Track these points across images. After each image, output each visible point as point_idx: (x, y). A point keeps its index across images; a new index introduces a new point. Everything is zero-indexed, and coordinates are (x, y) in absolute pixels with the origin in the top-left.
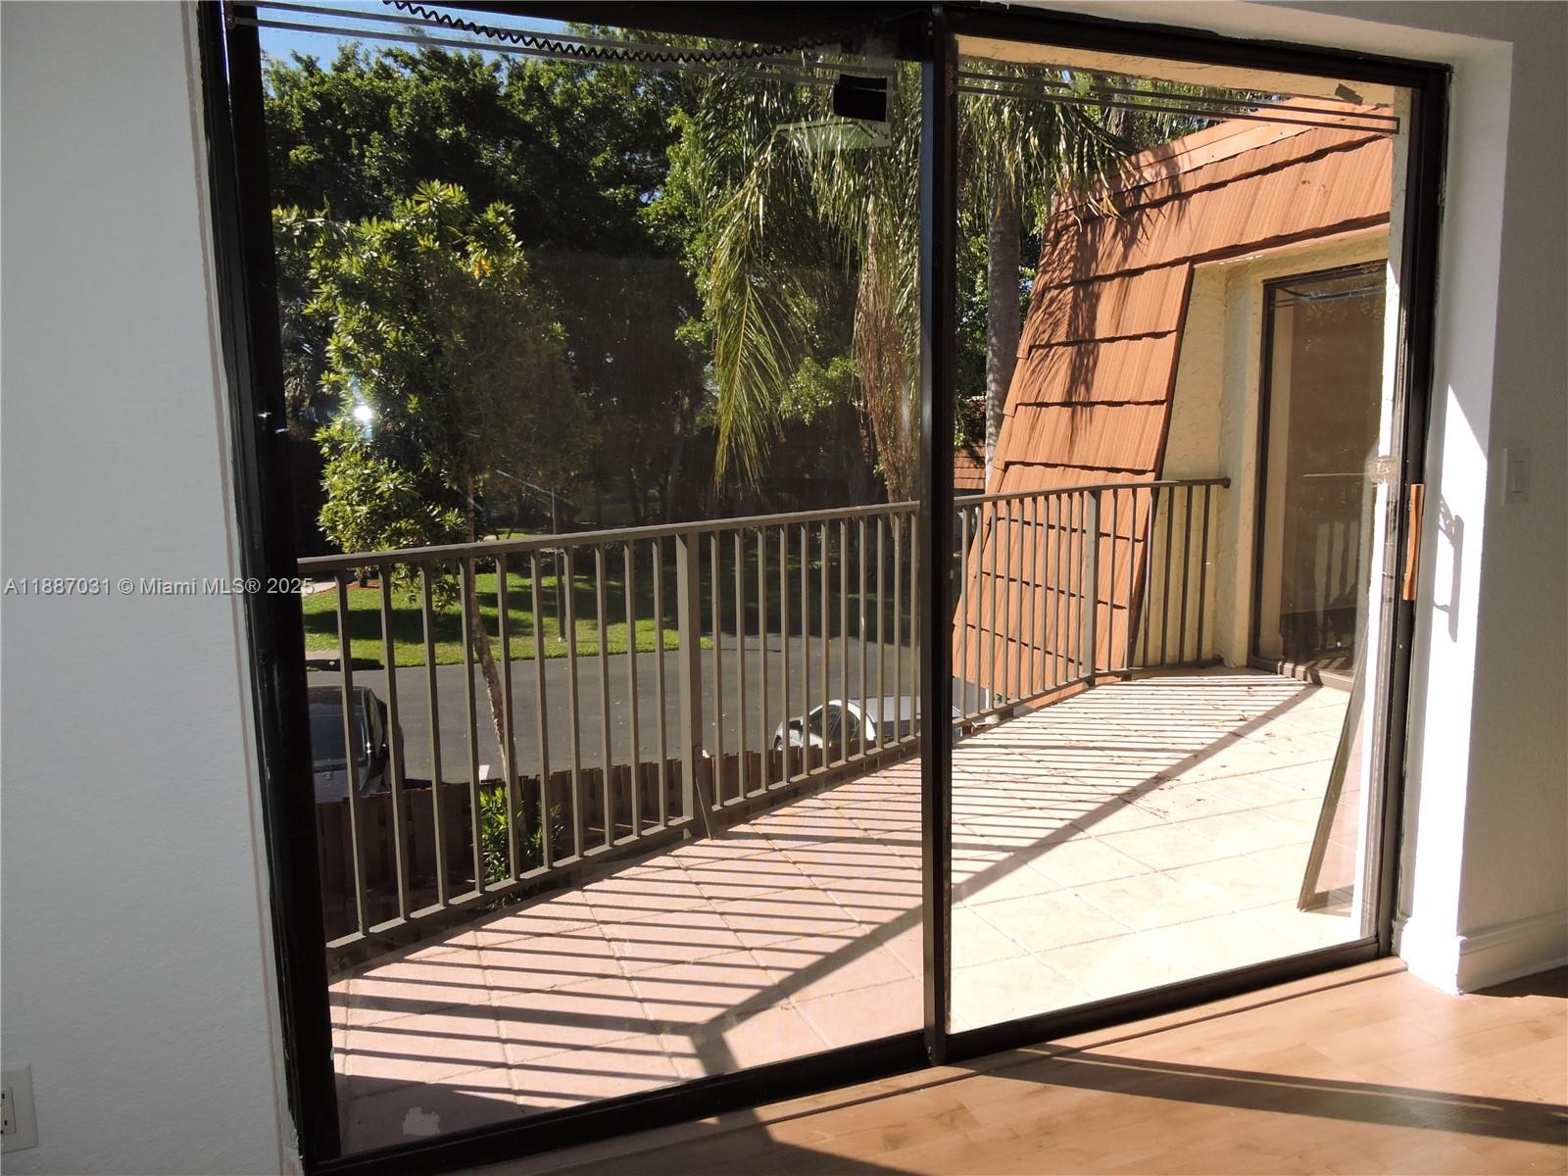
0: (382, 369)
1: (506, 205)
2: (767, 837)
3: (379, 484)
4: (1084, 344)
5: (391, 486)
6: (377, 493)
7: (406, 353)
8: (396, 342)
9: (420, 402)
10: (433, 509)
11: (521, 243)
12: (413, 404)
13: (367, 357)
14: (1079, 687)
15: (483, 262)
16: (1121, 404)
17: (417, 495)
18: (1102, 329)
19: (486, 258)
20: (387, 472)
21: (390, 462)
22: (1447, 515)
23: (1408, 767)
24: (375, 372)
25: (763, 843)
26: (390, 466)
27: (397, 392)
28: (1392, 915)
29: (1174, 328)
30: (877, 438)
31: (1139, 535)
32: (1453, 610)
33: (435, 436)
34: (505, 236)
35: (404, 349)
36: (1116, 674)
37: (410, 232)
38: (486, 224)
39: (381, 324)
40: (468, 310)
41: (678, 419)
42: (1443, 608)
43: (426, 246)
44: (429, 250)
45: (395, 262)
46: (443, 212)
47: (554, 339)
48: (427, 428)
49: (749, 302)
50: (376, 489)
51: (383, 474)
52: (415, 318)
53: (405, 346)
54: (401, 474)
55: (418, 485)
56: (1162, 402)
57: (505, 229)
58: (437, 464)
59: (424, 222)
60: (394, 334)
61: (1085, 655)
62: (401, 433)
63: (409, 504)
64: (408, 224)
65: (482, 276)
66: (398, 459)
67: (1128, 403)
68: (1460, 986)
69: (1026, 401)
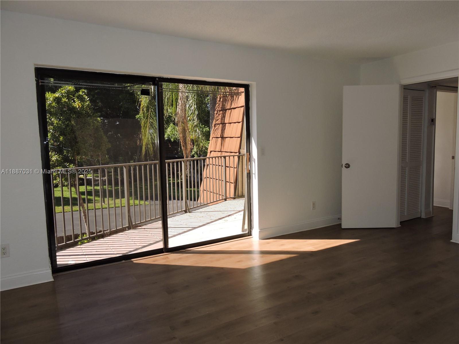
0: (53, 130)
1: (85, 90)
2: (144, 229)
3: (52, 158)
4: (224, 124)
5: (56, 159)
6: (52, 160)
7: (60, 126)
8: (57, 123)
9: (63, 138)
10: (67, 164)
11: (89, 99)
12: (61, 138)
13: (49, 127)
14: (224, 200)
15: (79, 104)
16: (232, 137)
17: (63, 161)
18: (226, 121)
19: (80, 103)
20: (54, 155)
21: (55, 153)
22: (253, 158)
23: (251, 202)
24: (51, 130)
25: (143, 230)
26: (55, 154)
27: (57, 136)
28: (251, 228)
29: (241, 121)
30: (182, 145)
31: (235, 167)
32: (255, 174)
33: (67, 146)
34: (85, 98)
35: (59, 125)
36: (231, 198)
37: (60, 97)
38: (80, 95)
39: (53, 119)
40: (75, 116)
41: (138, 140)
42: (254, 174)
43: (64, 101)
44: (65, 102)
45: (56, 104)
46: (69, 92)
47: (98, 122)
48: (65, 144)
49: (150, 112)
50: (51, 159)
51: (53, 156)
52: (61, 117)
53: (59, 124)
54: (58, 155)
55: (63, 158)
56: (239, 137)
57: (84, 96)
58: (68, 152)
59: (64, 94)
60: (56, 121)
61: (224, 194)
62: (58, 145)
63: (60, 163)
64: (59, 95)
65: (79, 107)
66: (57, 152)
67: (233, 137)
68: (259, 239)
69: (214, 137)
